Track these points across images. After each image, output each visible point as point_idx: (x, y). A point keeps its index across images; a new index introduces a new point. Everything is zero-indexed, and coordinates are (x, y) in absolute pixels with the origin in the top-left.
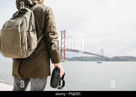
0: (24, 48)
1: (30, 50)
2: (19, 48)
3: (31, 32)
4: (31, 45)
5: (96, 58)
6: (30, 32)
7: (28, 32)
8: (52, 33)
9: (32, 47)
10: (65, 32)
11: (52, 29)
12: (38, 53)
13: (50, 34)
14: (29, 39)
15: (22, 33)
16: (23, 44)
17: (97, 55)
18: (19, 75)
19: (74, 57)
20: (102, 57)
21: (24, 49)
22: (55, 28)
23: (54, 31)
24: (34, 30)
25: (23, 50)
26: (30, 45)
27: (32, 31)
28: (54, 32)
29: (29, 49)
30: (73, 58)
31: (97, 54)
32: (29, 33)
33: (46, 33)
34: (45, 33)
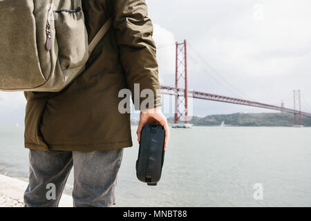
0: (46, 57)
1: (67, 67)
2: (32, 56)
3: (66, 14)
4: (69, 52)
5: (277, 116)
6: (64, 13)
7: (57, 14)
8: (135, 20)
9: (71, 57)
10: (185, 46)
11: (134, 8)
12: (91, 77)
13: (129, 20)
14: (62, 33)
15: (39, 14)
16: (42, 47)
17: (282, 108)
18: (43, 144)
19: (213, 116)
20: (295, 113)
21: (48, 60)
22: (144, 4)
23: (139, 11)
24: (78, 10)
25: (44, 64)
26: (65, 50)
27: (70, 12)
28: (139, 16)
29: (64, 63)
30: (209, 117)
31: (280, 106)
32: (62, 17)
33: (117, 19)
34: (113, 18)
